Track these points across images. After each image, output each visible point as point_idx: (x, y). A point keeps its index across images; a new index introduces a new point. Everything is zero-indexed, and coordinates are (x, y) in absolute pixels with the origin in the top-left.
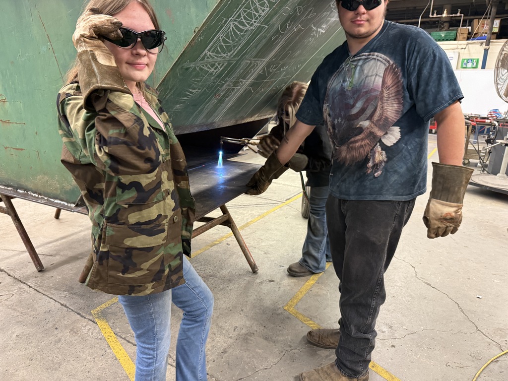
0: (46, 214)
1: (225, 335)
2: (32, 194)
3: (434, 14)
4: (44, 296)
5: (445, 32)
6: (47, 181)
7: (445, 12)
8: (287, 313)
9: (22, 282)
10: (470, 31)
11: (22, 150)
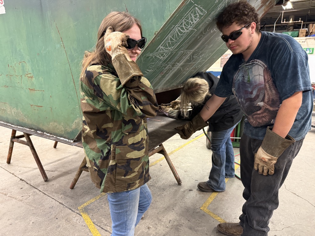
0: (48, 145)
1: (163, 226)
2: (46, 134)
3: (284, 21)
4: (49, 197)
5: (291, 32)
6: (56, 126)
7: (291, 20)
8: (203, 212)
9: (35, 188)
10: (307, 31)
11: (41, 107)
